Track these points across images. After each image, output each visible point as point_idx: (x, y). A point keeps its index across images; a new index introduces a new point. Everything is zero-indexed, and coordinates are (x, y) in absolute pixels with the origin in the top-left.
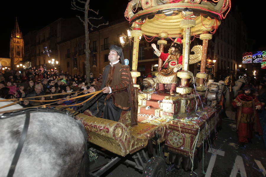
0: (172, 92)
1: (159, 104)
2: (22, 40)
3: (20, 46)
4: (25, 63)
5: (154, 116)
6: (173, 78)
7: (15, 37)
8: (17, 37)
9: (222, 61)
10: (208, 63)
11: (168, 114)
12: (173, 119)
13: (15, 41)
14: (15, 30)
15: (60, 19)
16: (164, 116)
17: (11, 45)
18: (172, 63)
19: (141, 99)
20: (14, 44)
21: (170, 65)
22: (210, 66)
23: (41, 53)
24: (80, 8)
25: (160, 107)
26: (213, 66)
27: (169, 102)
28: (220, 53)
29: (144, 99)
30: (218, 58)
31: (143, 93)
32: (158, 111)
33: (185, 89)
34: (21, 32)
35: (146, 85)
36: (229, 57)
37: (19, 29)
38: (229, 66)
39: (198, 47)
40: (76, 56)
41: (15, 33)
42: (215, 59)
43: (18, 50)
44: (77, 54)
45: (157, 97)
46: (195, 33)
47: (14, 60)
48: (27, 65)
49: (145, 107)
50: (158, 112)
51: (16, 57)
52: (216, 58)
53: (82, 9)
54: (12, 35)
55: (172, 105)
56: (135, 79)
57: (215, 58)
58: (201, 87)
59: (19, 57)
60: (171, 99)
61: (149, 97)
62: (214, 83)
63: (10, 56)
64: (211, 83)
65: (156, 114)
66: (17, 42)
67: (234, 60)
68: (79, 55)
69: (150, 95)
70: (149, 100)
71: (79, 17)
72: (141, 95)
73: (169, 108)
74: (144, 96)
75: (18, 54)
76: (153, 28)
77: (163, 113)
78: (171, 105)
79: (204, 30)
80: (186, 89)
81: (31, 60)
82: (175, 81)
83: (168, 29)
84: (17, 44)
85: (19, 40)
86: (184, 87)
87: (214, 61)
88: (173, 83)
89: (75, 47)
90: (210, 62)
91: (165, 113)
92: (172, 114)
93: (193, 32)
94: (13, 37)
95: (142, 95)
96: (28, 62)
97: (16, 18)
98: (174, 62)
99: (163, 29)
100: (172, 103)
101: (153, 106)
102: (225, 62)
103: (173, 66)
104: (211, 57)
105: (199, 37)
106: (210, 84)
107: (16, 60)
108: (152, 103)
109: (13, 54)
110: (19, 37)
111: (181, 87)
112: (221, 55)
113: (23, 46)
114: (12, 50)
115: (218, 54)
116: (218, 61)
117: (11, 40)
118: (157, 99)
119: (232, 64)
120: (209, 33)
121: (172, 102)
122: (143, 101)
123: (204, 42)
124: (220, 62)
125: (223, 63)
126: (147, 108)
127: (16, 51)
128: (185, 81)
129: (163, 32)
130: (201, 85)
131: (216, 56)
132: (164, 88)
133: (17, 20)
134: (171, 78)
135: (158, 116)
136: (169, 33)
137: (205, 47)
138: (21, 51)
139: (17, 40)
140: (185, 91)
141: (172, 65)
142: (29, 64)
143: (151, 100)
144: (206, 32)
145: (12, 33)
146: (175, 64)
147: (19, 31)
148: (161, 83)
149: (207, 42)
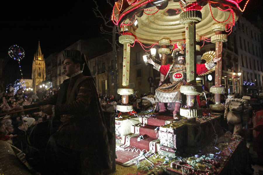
0: (175, 114)
1: (156, 133)
2: (43, 62)
3: (41, 67)
4: (46, 83)
5: (148, 151)
6: (176, 95)
7: (37, 59)
8: (39, 59)
9: (248, 73)
10: (233, 76)
11: (167, 150)
12: (176, 159)
13: (37, 63)
14: (38, 53)
15: (80, 41)
16: (162, 153)
17: (33, 67)
18: (177, 75)
19: (134, 126)
20: (37, 66)
21: (174, 78)
22: (235, 79)
23: (61, 73)
24: (107, 32)
25: (158, 137)
26: (238, 79)
27: (168, 131)
28: (245, 65)
29: (136, 125)
30: (243, 71)
31: (137, 117)
32: (154, 143)
33: (192, 111)
34: (42, 54)
35: (145, 104)
36: (255, 69)
37: (41, 52)
38: (256, 78)
39: (210, 54)
40: (95, 75)
41: (37, 55)
42: (239, 72)
43: (39, 71)
44: (97, 73)
45: (155, 122)
46: (205, 37)
47: (35, 80)
48: (48, 85)
49: (137, 137)
50: (153, 145)
51: (37, 78)
52: (241, 71)
53: (109, 32)
54: (35, 57)
55: (173, 136)
56: (127, 97)
57: (239, 70)
58: (217, 106)
59: (40, 77)
60: (170, 127)
61: (145, 122)
62: (236, 99)
63: (32, 77)
64: (232, 99)
65: (151, 149)
66: (38, 63)
67: (262, 71)
68: (98, 74)
69: (145, 118)
70: (143, 126)
71: (108, 40)
72: (134, 120)
73: (168, 141)
74: (139, 121)
75: (40, 75)
76: (150, 34)
77: (160, 148)
78: (171, 135)
79: (216, 30)
80: (194, 110)
81: (52, 81)
82: (178, 99)
83: (170, 35)
84: (39, 66)
85: (40, 62)
86: (191, 108)
87: (239, 74)
88: (177, 102)
89: (94, 67)
90: (235, 76)
91: (163, 147)
92: (174, 149)
93: (202, 35)
94: (35, 59)
95: (136, 119)
96: (49, 83)
97: (39, 42)
98: (179, 74)
99: (164, 35)
100: (172, 133)
101: (148, 135)
102: (251, 74)
103: (178, 79)
104: (235, 70)
105: (210, 40)
106: (230, 101)
107: (37, 80)
108: (148, 131)
109: (35, 75)
110: (40, 59)
111: (187, 108)
112: (246, 67)
113: (44, 67)
114: (34, 72)
115: (243, 66)
116: (243, 73)
117: (34, 63)
118: (155, 124)
119: (259, 76)
120: (223, 32)
121: (172, 131)
122: (136, 127)
123: (217, 46)
124: (245, 75)
125: (249, 75)
126: (139, 139)
127: (37, 72)
128: (191, 99)
129: (164, 39)
130: (217, 103)
131: (241, 69)
132: (166, 109)
133: (39, 44)
134: (173, 95)
135: (154, 151)
136: (172, 39)
137: (219, 52)
138: (42, 72)
139: (38, 62)
140: (192, 113)
141: (177, 77)
142: (50, 85)
143: (148, 126)
144: (219, 32)
145: (34, 56)
146: (180, 76)
147: (41, 53)
148: (160, 102)
149: (221, 45)
